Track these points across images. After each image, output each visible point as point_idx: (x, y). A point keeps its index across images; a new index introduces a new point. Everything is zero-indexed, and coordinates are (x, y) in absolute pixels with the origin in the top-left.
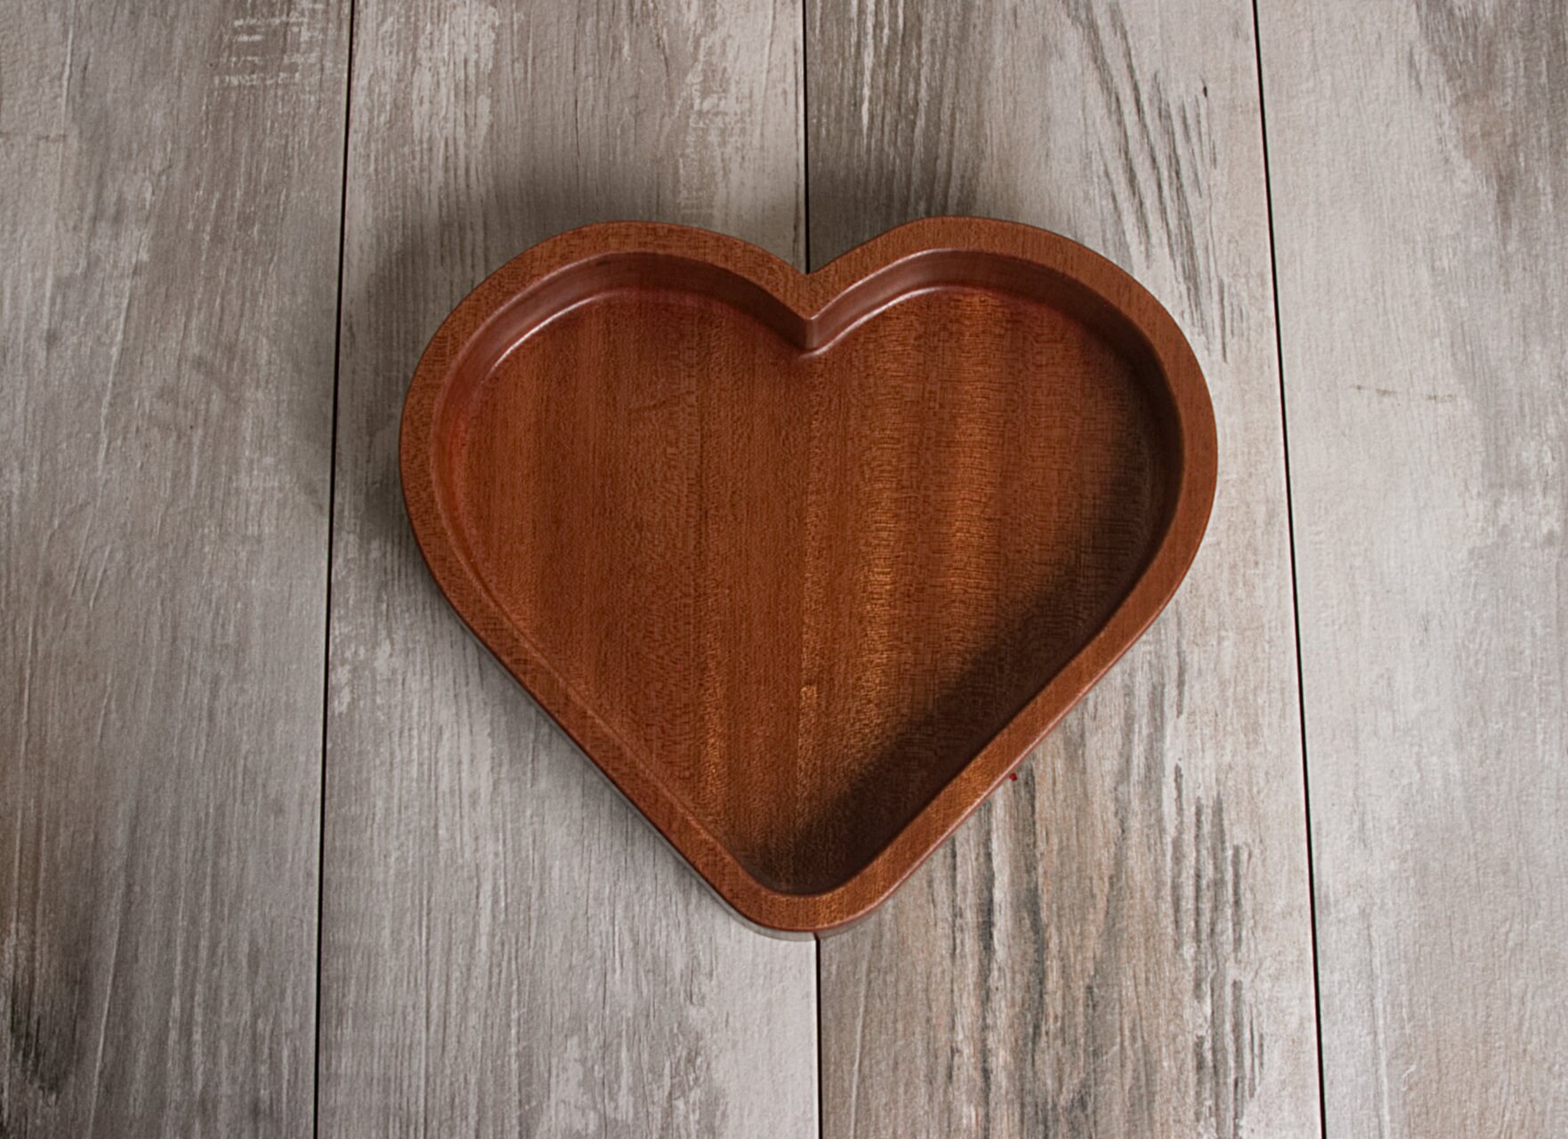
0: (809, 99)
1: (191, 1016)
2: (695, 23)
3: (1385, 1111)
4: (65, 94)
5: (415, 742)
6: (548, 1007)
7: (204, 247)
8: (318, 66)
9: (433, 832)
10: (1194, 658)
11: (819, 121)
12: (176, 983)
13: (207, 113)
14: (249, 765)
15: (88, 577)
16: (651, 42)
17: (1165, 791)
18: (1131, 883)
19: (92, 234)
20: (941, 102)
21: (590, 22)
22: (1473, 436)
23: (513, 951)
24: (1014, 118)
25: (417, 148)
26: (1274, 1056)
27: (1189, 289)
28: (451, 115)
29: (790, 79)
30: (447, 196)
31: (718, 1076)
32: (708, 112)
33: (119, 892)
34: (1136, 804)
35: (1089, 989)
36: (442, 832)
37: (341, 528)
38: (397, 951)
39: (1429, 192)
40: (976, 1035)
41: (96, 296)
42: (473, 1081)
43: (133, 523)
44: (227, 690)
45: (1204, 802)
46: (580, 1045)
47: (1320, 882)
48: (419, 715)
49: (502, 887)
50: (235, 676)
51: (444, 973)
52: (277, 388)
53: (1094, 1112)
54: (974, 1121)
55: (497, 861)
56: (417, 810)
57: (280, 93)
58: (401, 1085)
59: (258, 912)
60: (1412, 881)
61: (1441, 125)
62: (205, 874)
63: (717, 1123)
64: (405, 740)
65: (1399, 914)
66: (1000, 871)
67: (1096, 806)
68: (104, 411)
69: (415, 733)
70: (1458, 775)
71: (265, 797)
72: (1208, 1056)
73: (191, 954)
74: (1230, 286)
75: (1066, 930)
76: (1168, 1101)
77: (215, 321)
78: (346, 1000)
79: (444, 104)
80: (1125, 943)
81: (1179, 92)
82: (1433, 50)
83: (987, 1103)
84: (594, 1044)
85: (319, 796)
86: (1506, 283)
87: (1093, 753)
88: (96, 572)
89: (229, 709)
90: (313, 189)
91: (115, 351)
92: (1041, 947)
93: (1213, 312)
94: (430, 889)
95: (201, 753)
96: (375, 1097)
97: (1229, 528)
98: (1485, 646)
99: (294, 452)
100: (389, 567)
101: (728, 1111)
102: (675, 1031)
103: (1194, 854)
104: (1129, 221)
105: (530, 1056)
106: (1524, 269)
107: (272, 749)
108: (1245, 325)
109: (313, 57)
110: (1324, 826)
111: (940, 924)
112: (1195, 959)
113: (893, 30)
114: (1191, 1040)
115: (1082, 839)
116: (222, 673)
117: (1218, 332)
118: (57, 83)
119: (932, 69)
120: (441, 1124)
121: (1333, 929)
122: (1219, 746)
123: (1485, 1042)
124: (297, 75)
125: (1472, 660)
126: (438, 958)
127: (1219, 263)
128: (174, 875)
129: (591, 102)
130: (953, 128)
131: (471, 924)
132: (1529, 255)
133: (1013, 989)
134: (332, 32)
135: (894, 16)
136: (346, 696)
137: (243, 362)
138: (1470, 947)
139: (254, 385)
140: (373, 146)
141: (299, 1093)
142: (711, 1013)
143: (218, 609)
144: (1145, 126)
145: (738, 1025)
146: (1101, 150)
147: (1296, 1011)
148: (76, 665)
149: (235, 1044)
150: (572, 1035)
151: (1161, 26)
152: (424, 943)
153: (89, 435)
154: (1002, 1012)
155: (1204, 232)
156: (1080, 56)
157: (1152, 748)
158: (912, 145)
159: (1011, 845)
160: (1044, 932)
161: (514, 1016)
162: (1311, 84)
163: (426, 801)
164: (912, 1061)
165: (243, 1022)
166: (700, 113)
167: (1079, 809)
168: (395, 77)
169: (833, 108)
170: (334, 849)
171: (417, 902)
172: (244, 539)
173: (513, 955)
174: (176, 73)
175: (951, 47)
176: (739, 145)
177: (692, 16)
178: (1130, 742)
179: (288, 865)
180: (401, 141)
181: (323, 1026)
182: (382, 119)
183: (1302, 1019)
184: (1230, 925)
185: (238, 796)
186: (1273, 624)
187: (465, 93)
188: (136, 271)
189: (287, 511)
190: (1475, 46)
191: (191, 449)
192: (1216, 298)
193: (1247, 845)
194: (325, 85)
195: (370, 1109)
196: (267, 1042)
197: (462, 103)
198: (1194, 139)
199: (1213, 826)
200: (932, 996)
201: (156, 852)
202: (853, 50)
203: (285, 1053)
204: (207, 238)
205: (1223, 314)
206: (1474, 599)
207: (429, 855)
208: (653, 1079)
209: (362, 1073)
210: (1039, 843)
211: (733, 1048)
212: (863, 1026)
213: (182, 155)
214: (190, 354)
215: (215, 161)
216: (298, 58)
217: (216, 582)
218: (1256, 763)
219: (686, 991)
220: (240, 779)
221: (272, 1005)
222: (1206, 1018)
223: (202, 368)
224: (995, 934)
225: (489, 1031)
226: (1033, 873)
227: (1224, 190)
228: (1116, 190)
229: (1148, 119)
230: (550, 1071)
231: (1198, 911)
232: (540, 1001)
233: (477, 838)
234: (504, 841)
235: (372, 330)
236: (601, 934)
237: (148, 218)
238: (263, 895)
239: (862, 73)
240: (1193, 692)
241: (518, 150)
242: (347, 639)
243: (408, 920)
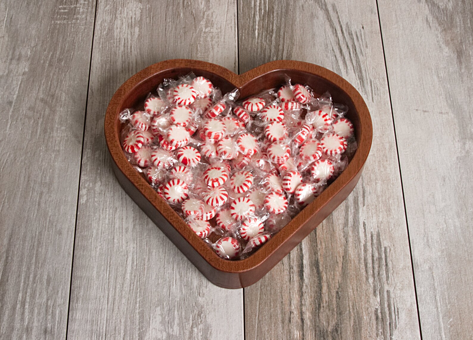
0: (239, 29)
1: (25, 299)
2: (203, 8)
3: (443, 334)
4: (4, 25)
5: (108, 212)
6: (150, 297)
7: (46, 67)
8: (85, 18)
9: (112, 240)
10: (368, 189)
11: (242, 35)
12: (21, 289)
13: (49, 31)
14: (51, 219)
15: (1, 162)
16: (190, 13)
17: (360, 230)
18: (350, 258)
19: (10, 63)
20: (280, 30)
21: (170, 8)
22: (455, 124)
23: (138, 278)
24: (303, 34)
25: (115, 41)
26: (403, 315)
27: (360, 82)
28: (126, 32)
29: (233, 23)
30: (124, 54)
31: (209, 320)
32: (207, 32)
34: (350, 233)
35: (337, 292)
36: (115, 240)
37: (86, 148)
38: (98, 278)
39: (435, 56)
40: (299, 307)
41: (10, 81)
42: (123, 321)
43: (17, 146)
44: (45, 196)
45: (373, 233)
46: (161, 310)
47: (415, 258)
48: (109, 204)
49: (135, 258)
50: (48, 192)
51: (114, 285)
52: (67, 107)
53: (341, 333)
54: (298, 336)
55: (134, 250)
56: (107, 233)
57: (73, 25)
58: (97, 322)
59: (51, 266)
60: (446, 259)
61: (438, 37)
62: (33, 254)
63: (208, 336)
64: (104, 212)
66: (305, 254)
67: (337, 234)
68: (10, 113)
69: (108, 209)
70: (459, 225)
71: (56, 229)
72: (380, 315)
73: (27, 279)
74: (373, 81)
75: (329, 273)
76: (367, 330)
77: (48, 88)
78: (80, 294)
79: (124, 29)
80: (349, 278)
81: (354, 28)
82: (434, 17)
83: (303, 330)
84: (165, 310)
85: (74, 229)
86: (462, 81)
87: (335, 217)
88: (4, 160)
89: (45, 202)
90: (82, 52)
91: (15, 96)
92: (320, 278)
93: (368, 88)
94: (110, 259)
95: (35, 215)
96: (88, 327)
97: (377, 150)
98: (464, 186)
99: (72, 126)
100: (101, 160)
101: (212, 332)
102: (194, 305)
103: (371, 249)
104: (341, 63)
105: (143, 313)
106: (467, 77)
107: (59, 214)
108: (379, 92)
109: (84, 16)
110: (415, 241)
111: (285, 271)
112: (373, 283)
113: (265, 11)
114: (373, 310)
115: (333, 244)
116: (44, 191)
117: (370, 94)
119: (277, 21)
120: (111, 336)
121: (420, 273)
122: (378, 216)
124: (78, 21)
125: (460, 190)
126: (112, 281)
127: (370, 75)
128: (23, 254)
129: (170, 29)
130: (284, 37)
131: (124, 270)
132: (469, 73)
133: (311, 292)
134: (90, 9)
135: (265, 7)
136: (85, 198)
137: (57, 100)
138: (468, 280)
139: (60, 106)
140: (101, 40)
141: (61, 325)
142: (206, 299)
143: (44, 172)
144: (344, 37)
145: (216, 304)
146: (331, 43)
147: (409, 300)
149: (40, 309)
150: (158, 306)
151: (348, 10)
152: (108, 276)
153: (5, 120)
154: (308, 300)
155: (364, 66)
156: (324, 19)
157: (355, 216)
158: (271, 42)
159: (309, 246)
160: (321, 274)
162: (396, 26)
163: (111, 231)
164: (277, 316)
165: (43, 302)
166: (205, 32)
167: (331, 235)
168: (109, 21)
169: (246, 31)
170: (78, 245)
171: (106, 262)
172: (54, 151)
173: (138, 280)
174: (40, 20)
175: (283, 15)
176: (217, 41)
177: (202, 6)
178: (348, 214)
179: (62, 251)
180: (110, 39)
181: (71, 303)
182: (105, 33)
183: (411, 303)
184: (385, 272)
185: (47, 229)
186: (393, 179)
187: (131, 26)
188: (24, 74)
189: (68, 143)
190: (447, 16)
191: (38, 124)
192: (369, 84)
193: (389, 247)
194: (87, 24)
195: (86, 331)
196: (51, 308)
197: (130, 29)
198: (360, 40)
199: (377, 241)
200: (283, 294)
201: (17, 246)
202: (252, 16)
203: (57, 312)
204: (47, 65)
205: (372, 89)
206: (459, 172)
207: (111, 248)
208: (186, 321)
209: (84, 319)
210: (318, 245)
211: (214, 311)
212: (259, 304)
213: (41, 42)
214: (39, 97)
215: (51, 44)
216: (79, 16)
217: (44, 164)
218: (390, 221)
219: (198, 292)
220: (48, 223)
221: (54, 296)
222: (378, 303)
223: (43, 101)
224: (304, 274)
225: (129, 305)
226: (316, 255)
227: (370, 54)
228: (336, 54)
229: (345, 35)
230: (150, 318)
231: (373, 268)
232: (147, 295)
233: (127, 243)
234: (137, 244)
235: (99, 91)
236: (169, 273)
237: (29, 59)
238: (53, 260)
239: (255, 22)
240: (368, 199)
241: (147, 42)
242: (86, 181)
243: (103, 268)
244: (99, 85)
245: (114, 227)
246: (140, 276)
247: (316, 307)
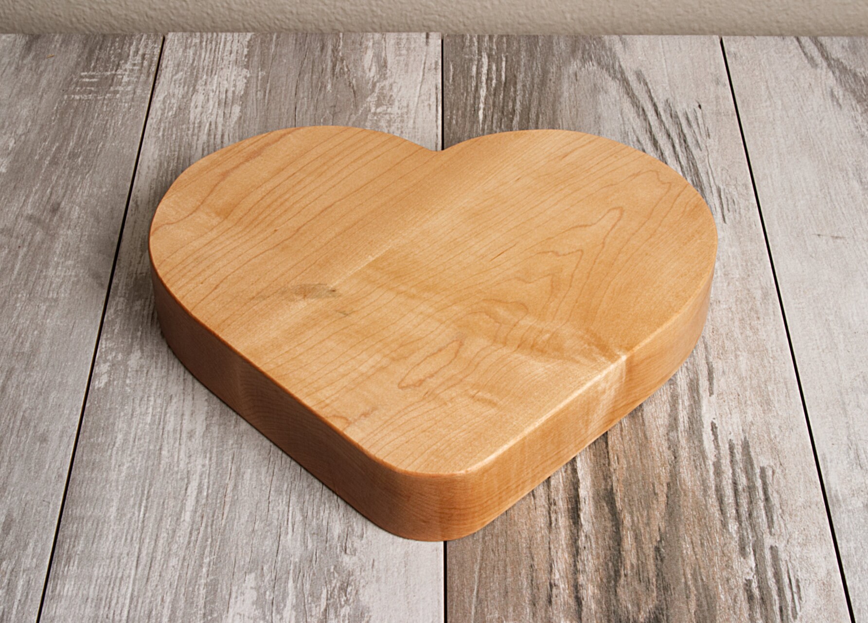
0: (445, 109)
2: (374, 77)
5: (152, 403)
6: (233, 555)
7: (45, 166)
8: (132, 91)
9: (157, 452)
10: (718, 365)
11: (451, 117)
13: (57, 110)
14: (26, 415)
16: (345, 84)
17: (705, 437)
18: (684, 487)
20: (529, 110)
21: (307, 77)
23: (210, 521)
24: (577, 117)
25: (191, 126)
26: (810, 594)
28: (215, 112)
29: (433, 99)
30: (208, 146)
31: (364, 599)
32: (380, 113)
34: (683, 442)
35: (657, 549)
36: (164, 452)
37: (116, 294)
38: (120, 520)
39: (853, 150)
40: (570, 576)
42: (168, 600)
44: (18, 376)
45: (734, 442)
46: (256, 578)
47: (830, 488)
48: (156, 389)
49: (206, 484)
50: (25, 368)
51: (154, 534)
52: (82, 229)
55: (204, 469)
56: (147, 440)
57: (105, 102)
58: (110, 602)
59: (16, 497)
61: (856, 121)
64: (144, 402)
66: (584, 478)
67: (653, 443)
69: (152, 399)
71: (35, 432)
72: (756, 592)
74: (724, 190)
75: (636, 513)
76: (727, 620)
77: (45, 198)
78: (75, 549)
79: (211, 108)
80: (683, 522)
81: (682, 108)
82: (846, 90)
83: (580, 618)
84: (267, 578)
85: (76, 432)
87: (649, 414)
89: (18, 386)
90: (121, 142)
92: (617, 522)
93: (714, 200)
94: (151, 485)
97: (736, 301)
99: (88, 259)
100: (146, 315)
101: (372, 622)
102: (332, 570)
103: (731, 471)
105: (216, 585)
107: (46, 407)
108: (736, 206)
109: (129, 88)
110: (828, 456)
111: (539, 508)
112: (738, 532)
113: (499, 81)
114: (741, 582)
115: (645, 461)
116: (16, 367)
117: (719, 209)
119: (524, 96)
122: (743, 412)
124: (118, 96)
126: (151, 525)
127: (716, 179)
129: (305, 107)
130: (537, 121)
131: (179, 505)
133: (597, 547)
134: (143, 77)
135: (499, 76)
136: (104, 379)
137: (61, 217)
139: (67, 227)
140: (162, 125)
141: (27, 607)
142: (360, 559)
143: (20, 334)
144: (662, 121)
145: (382, 567)
146: (634, 131)
147: (823, 565)
150: (250, 572)
151: (669, 81)
152: (142, 516)
154: (590, 561)
155: (704, 165)
156: (619, 93)
157: (693, 412)
158: (511, 128)
159: (591, 464)
160: (620, 514)
161: (206, 560)
163: (155, 435)
164: (519, 591)
166: (375, 113)
167: (641, 445)
168: (180, 96)
169: (460, 112)
171: (140, 492)
172: (46, 300)
173: (209, 524)
174: (40, 93)
175: (536, 87)
176: (399, 126)
177: (372, 74)
178: (676, 409)
179: (45, 470)
180: (181, 123)
181: (54, 566)
182: (170, 114)
183: (829, 571)
184: (763, 512)
185: (15, 433)
186: (774, 348)
187: (224, 104)
189: (79, 286)
191: (17, 257)
192: (716, 194)
193: (772, 467)
194: (135, 99)
195: (82, 618)
196: (7, 576)
197: (222, 108)
198: (695, 126)
199: (743, 456)
200: (533, 551)
202: (473, 89)
203: (21, 582)
204: (47, 162)
205: (721, 201)
207: (153, 465)
208: (312, 601)
209: (80, 595)
210: (612, 463)
211: (377, 581)
212: (480, 569)
213: (38, 127)
214: (25, 214)
215: (58, 130)
217: (21, 321)
218: (772, 421)
219: (341, 546)
220: (18, 423)
221: (17, 552)
222: (751, 569)
223: (32, 220)
224: (582, 515)
225: (185, 569)
226: (609, 480)
227: (716, 148)
228: (644, 147)
229: (664, 118)
230: (230, 594)
232: (227, 551)
233: (190, 456)
234: (210, 459)
235: (151, 203)
236: (278, 511)
237: (9, 154)
238: (22, 488)
239: (479, 98)
240: (720, 383)
241: (256, 128)
242: (110, 349)
243: (132, 501)
244: (152, 194)
245: (163, 429)
246: (213, 516)
247: (610, 576)
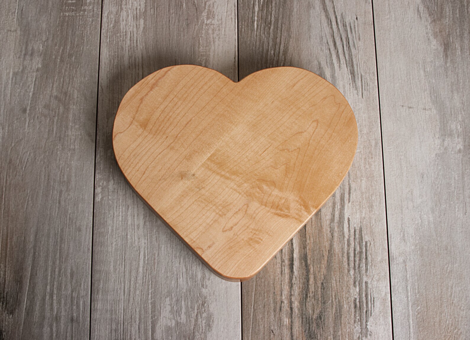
0: (239, 20)
1: (53, 291)
3: (411, 321)
4: (16, 17)
5: (121, 210)
6: (160, 289)
7: (58, 63)
8: (92, 10)
9: (126, 236)
10: (353, 185)
11: (242, 27)
12: (49, 281)
13: (59, 23)
14: (71, 217)
15: (23, 161)
16: (192, 3)
17: (345, 225)
18: (335, 252)
19: (24, 59)
20: (278, 21)
22: (437, 121)
23: (150, 272)
24: (300, 26)
25: (122, 34)
26: (378, 304)
27: (352, 77)
28: (132, 25)
29: (233, 14)
30: (131, 48)
31: (211, 309)
32: (209, 24)
33: (31, 255)
34: (336, 229)
35: (322, 284)
36: (128, 237)
37: (99, 146)
38: (115, 272)
39: (423, 49)
40: (288, 297)
41: (25, 78)
42: (138, 311)
43: (36, 145)
44: (64, 194)
45: (356, 228)
46: (170, 300)
47: (391, 252)
48: (122, 202)
49: (147, 253)
50: (67, 190)
51: (129, 278)
52: (80, 105)
53: (324, 320)
54: (288, 323)
55: (145, 245)
56: (121, 230)
57: (81, 18)
58: (116, 312)
59: (73, 261)
60: (419, 252)
61: (427, 29)
62: (57, 249)
63: (211, 323)
64: (118, 209)
65: (415, 262)
66: (296, 249)
67: (324, 229)
69: (121, 207)
70: (432, 221)
71: (76, 226)
72: (358, 304)
73: (53, 273)
74: (364, 76)
75: (315, 266)
76: (346, 317)
77: (61, 85)
78: (100, 286)
79: (130, 21)
80: (333, 270)
81: (348, 19)
82: (425, 7)
83: (292, 317)
84: (174, 300)
85: (92, 226)
86: (446, 76)
87: (323, 214)
88: (25, 159)
89: (65, 200)
90: (90, 46)
91: (31, 94)
92: (308, 271)
93: (359, 84)
94: (125, 254)
95: (56, 213)
96: (108, 316)
97: (364, 147)
98: (440, 183)
99: (85, 124)
101: (214, 320)
102: (198, 296)
103: (354, 244)
104: (334, 57)
105: (155, 303)
106: (452, 71)
107: (78, 212)
108: (368, 87)
109: (91, 7)
110: (392, 235)
111: (278, 264)
112: (354, 275)
114: (353, 299)
115: (320, 239)
116: (63, 189)
117: (361, 89)
118: (14, 14)
119: (275, 11)
120: (128, 324)
121: (395, 266)
122: (361, 212)
123: (441, 300)
124: (86, 12)
125: (436, 187)
126: (127, 274)
127: (361, 69)
128: (48, 250)
129: (174, 21)
130: (282, 29)
131: (137, 264)
132: (453, 67)
133: (299, 283)
136: (100, 196)
138: (436, 272)
139: (73, 104)
140: (109, 33)
141: (85, 315)
142: (209, 290)
143: (62, 170)
144: (339, 29)
145: (217, 294)
146: (326, 36)
147: (384, 290)
148: (19, 187)
149: (66, 300)
150: (167, 297)
152: (123, 270)
153: (23, 119)
154: (296, 290)
155: (356, 60)
156: (320, 8)
158: (269, 34)
159: (299, 241)
160: (309, 266)
162: (388, 17)
163: (124, 227)
164: (269, 305)
165: (68, 294)
166: (206, 24)
167: (319, 230)
168: (115, 13)
169: (246, 23)
170: (96, 242)
171: (121, 257)
172: (70, 150)
174: (49, 12)
175: (281, 5)
176: (218, 34)
178: (334, 210)
179: (82, 246)
180: (117, 32)
181: (93, 295)
182: (111, 26)
183: (386, 293)
184: (364, 265)
185: (67, 226)
186: (377, 176)
187: (136, 18)
188: (38, 70)
189: (82, 141)
190: (437, 6)
191: (54, 123)
192: (360, 79)
193: (370, 241)
194: (94, 15)
195: (107, 319)
196: (76, 299)
197: (135, 21)
198: (354, 33)
199: (359, 235)
200: (275, 285)
201: (43, 243)
202: (252, 6)
203: (81, 303)
204: (59, 61)
205: (362, 84)
206: (437, 169)
207: (125, 243)
208: (192, 310)
209: (104, 308)
210: (307, 240)
211: (216, 300)
212: (255, 294)
213: (52, 36)
214: (53, 95)
215: (61, 38)
216: (86, 8)
217: (61, 162)
218: (372, 217)
219: (201, 284)
220: (68, 220)
221: (77, 288)
222: (357, 293)
223: (57, 99)
224: (294, 267)
225: (143, 296)
226: (305, 249)
227: (362, 48)
228: (330, 47)
229: (340, 26)
230: (161, 308)
231: (355, 261)
232: (158, 287)
233: (139, 238)
234: (147, 239)
235: (108, 88)
236: (176, 267)
237: (41, 55)
238: (75, 255)
239: (255, 13)
240: (353, 196)
241: (152, 35)
242: (100, 179)
243: (118, 263)
244: (108, 82)
246: (151, 269)
247: (304, 297)
